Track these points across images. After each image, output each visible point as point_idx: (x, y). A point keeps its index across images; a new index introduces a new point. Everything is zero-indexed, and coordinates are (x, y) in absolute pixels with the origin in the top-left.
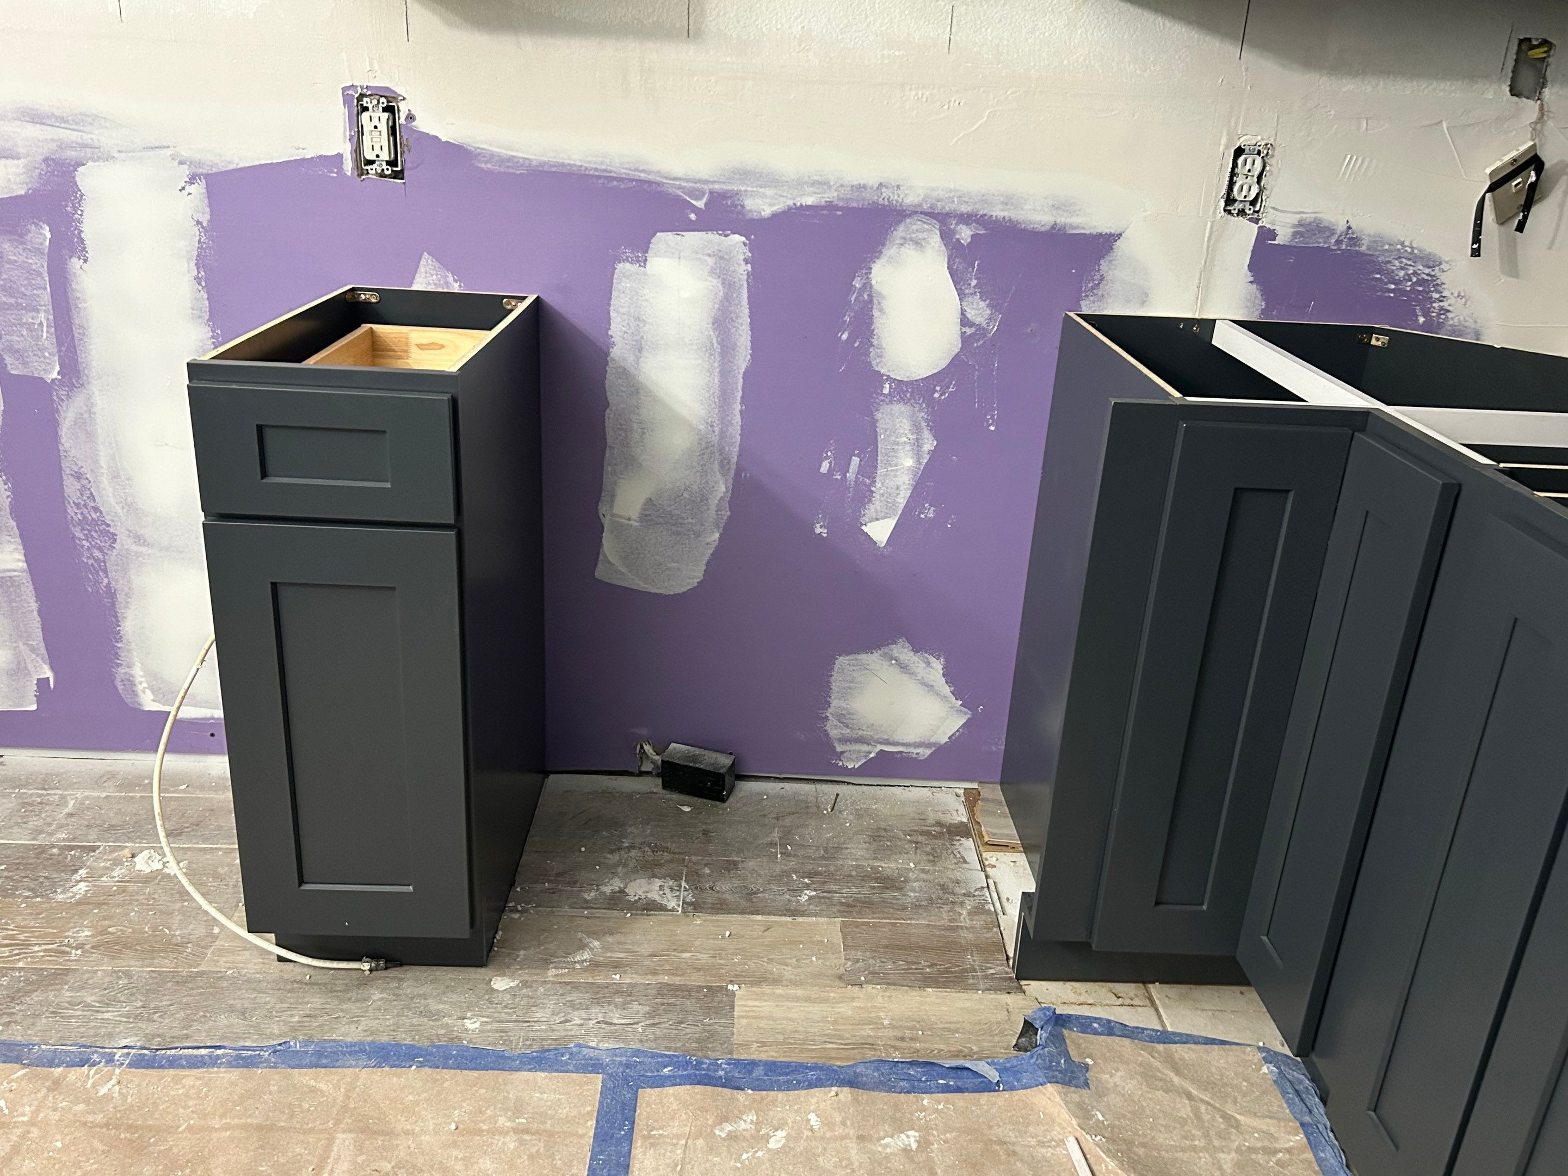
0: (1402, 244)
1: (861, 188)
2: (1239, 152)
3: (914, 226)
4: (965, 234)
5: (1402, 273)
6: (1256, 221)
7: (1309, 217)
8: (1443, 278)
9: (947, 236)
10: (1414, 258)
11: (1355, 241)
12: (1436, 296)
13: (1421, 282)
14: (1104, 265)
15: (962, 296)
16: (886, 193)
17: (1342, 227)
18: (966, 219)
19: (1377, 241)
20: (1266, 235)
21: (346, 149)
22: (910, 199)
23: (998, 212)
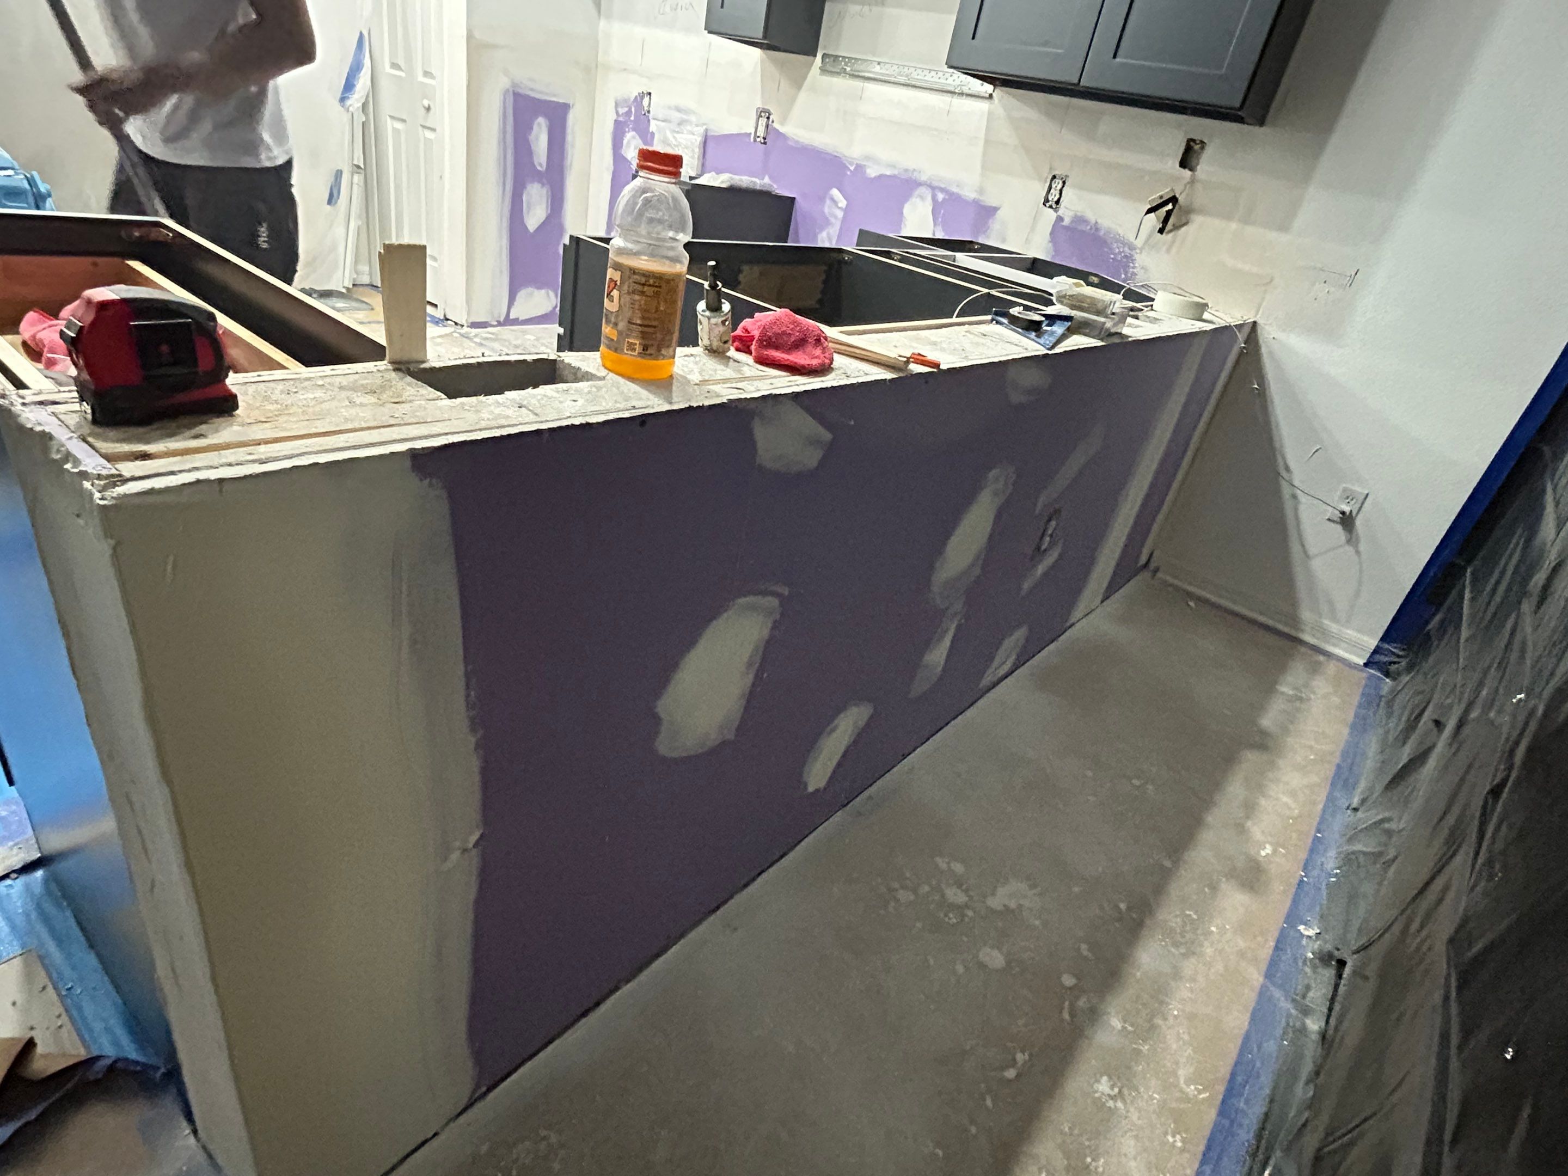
0: (1119, 235)
1: (906, 170)
2: (1054, 177)
3: (922, 190)
4: (940, 197)
5: (1117, 250)
6: (1056, 210)
7: (1079, 214)
8: (1137, 257)
9: (934, 198)
10: (1124, 244)
11: (1097, 229)
12: (1131, 265)
13: (1126, 256)
14: (990, 221)
15: (935, 225)
16: (915, 174)
17: (1093, 221)
18: (943, 190)
19: (1108, 232)
20: (1060, 219)
21: (753, 131)
22: (924, 178)
23: (955, 189)
